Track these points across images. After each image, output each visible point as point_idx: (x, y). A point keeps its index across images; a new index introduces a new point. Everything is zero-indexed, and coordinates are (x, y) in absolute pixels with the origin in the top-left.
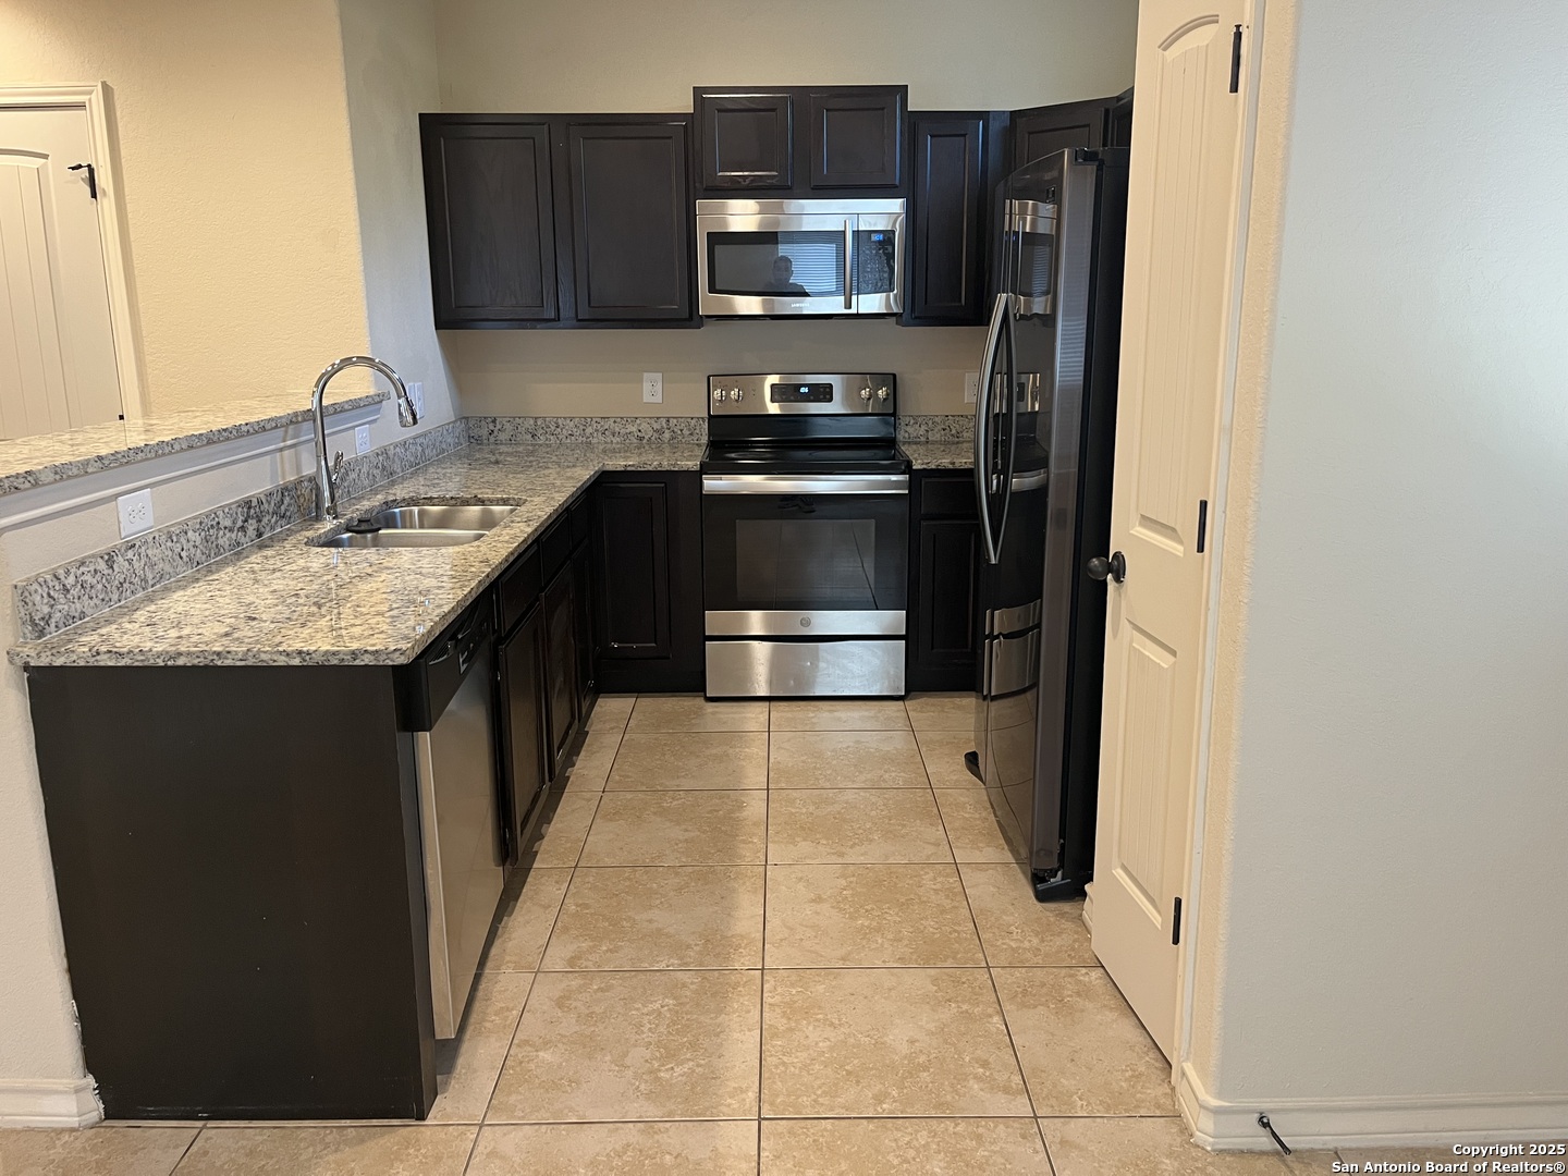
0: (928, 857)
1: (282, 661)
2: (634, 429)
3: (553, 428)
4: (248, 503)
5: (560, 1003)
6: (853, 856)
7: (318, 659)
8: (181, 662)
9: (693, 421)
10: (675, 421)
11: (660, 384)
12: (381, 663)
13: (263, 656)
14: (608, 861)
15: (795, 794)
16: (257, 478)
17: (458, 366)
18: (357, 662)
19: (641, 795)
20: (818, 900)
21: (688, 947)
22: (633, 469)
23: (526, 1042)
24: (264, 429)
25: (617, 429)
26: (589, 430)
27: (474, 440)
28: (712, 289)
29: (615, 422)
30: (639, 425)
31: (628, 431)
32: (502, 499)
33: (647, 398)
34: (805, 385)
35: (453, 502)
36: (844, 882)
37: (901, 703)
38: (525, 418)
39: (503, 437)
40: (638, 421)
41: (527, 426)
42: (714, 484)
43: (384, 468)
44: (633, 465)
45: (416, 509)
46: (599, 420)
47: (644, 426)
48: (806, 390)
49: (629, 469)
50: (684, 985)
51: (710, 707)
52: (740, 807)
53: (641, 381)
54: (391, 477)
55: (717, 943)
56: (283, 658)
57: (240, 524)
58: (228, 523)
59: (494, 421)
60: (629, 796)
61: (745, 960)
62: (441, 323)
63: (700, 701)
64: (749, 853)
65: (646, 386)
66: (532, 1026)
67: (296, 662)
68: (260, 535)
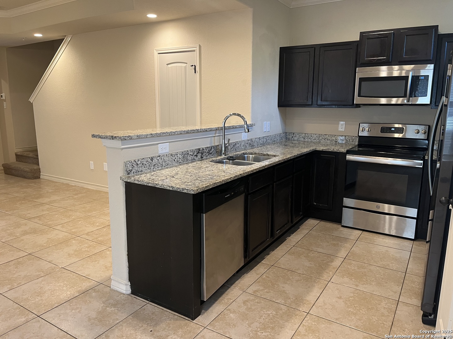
0: (389, 296)
2: (334, 139)
3: (310, 137)
4: (199, 149)
5: (245, 302)
6: (361, 288)
7: (175, 189)
8: (149, 185)
9: (354, 137)
10: (348, 137)
11: (344, 125)
14: (282, 266)
15: (353, 262)
16: (204, 143)
17: (284, 118)
19: (304, 250)
20: (340, 298)
21: (290, 298)
22: (325, 150)
23: (229, 310)
24: (207, 131)
25: (329, 138)
26: (320, 138)
27: (287, 139)
28: (359, 95)
29: (329, 136)
30: (336, 137)
31: (332, 139)
33: (340, 129)
35: (261, 155)
36: (352, 295)
38: (302, 133)
39: (296, 138)
40: (336, 136)
41: (302, 136)
42: (350, 157)
43: (250, 144)
44: (325, 149)
45: (251, 156)
46: (323, 135)
48: (394, 129)
49: (324, 150)
50: (281, 309)
51: (342, 229)
52: (332, 262)
53: (338, 124)
54: (252, 146)
55: (299, 300)
57: (195, 154)
58: (192, 154)
59: (294, 134)
60: (300, 249)
61: (304, 308)
62: (280, 105)
64: (325, 276)
65: (340, 125)
66: (234, 306)
67: (171, 189)
68: (202, 158)
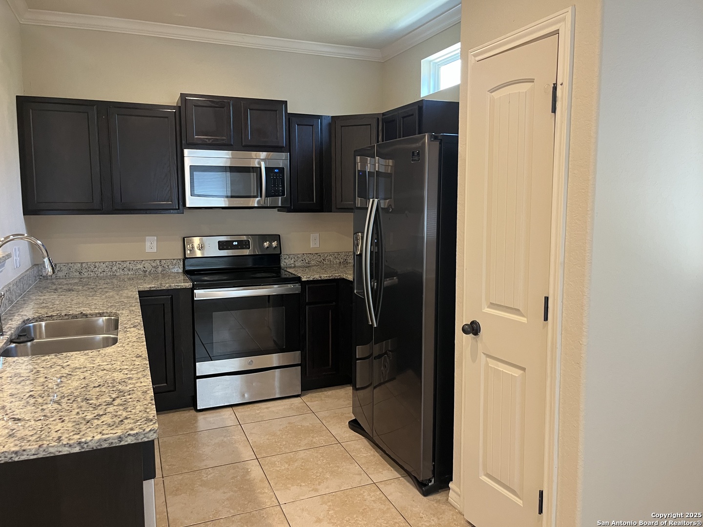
0: (360, 482)
1: (66, 451)
2: (141, 267)
3: (92, 268)
6: (323, 490)
9: (175, 261)
10: (164, 261)
11: (155, 242)
12: (140, 441)
13: (51, 450)
15: (274, 459)
18: (123, 443)
19: (187, 476)
20: (319, 520)
22: (154, 289)
25: (131, 267)
26: (114, 268)
28: (194, 194)
29: (130, 263)
30: (144, 264)
31: (137, 268)
32: (99, 313)
33: (148, 250)
34: (235, 241)
36: (326, 507)
37: (299, 398)
38: (75, 263)
40: (143, 262)
41: (76, 267)
42: (201, 294)
44: (154, 287)
46: (120, 263)
47: (147, 265)
48: (236, 243)
49: (152, 289)
52: (248, 473)
53: (145, 241)
56: (67, 449)
60: (180, 477)
62: (27, 212)
63: (193, 412)
64: (266, 500)
65: (148, 244)
